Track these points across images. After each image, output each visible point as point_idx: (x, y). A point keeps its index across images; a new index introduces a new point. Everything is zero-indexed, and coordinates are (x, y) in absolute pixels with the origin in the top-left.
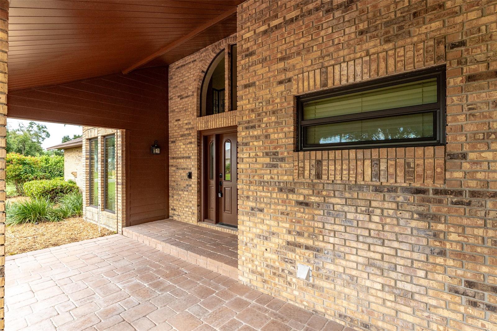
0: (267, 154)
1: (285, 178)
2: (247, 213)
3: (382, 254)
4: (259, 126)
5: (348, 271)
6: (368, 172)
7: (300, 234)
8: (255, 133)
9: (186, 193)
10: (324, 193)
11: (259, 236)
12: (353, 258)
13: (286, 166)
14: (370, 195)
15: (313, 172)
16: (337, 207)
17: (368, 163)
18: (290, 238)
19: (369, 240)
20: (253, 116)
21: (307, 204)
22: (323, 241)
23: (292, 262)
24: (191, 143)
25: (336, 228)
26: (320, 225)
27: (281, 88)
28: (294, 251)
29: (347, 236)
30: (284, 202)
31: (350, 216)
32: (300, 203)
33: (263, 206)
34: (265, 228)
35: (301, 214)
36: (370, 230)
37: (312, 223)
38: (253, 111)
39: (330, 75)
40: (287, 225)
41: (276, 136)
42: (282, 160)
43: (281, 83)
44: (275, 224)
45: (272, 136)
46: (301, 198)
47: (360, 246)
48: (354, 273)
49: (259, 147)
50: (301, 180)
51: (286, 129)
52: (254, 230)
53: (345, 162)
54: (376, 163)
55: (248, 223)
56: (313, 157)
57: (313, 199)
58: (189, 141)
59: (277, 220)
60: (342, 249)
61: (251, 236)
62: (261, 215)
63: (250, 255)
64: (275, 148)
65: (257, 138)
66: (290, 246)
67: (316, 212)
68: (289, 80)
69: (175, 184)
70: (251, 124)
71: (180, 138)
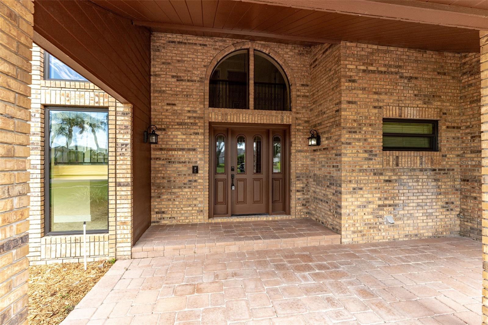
0: (366, 151)
1: (378, 166)
2: (350, 193)
3: (422, 199)
4: (360, 132)
5: (409, 212)
6: (418, 162)
7: (386, 199)
8: (357, 137)
9: (186, 190)
10: (399, 174)
11: (359, 207)
12: (411, 205)
13: (378, 159)
14: (418, 173)
15: (395, 163)
16: (405, 181)
17: (418, 158)
18: (381, 203)
19: (418, 194)
20: (355, 125)
21: (390, 181)
22: (398, 200)
23: (381, 217)
24: (197, 134)
25: (405, 191)
26: (397, 191)
27: (376, 111)
28: (383, 210)
29: (409, 194)
30: (377, 181)
31: (410, 184)
32: (386, 181)
33: (362, 185)
34: (364, 200)
35: (387, 187)
36: (418, 189)
37: (392, 191)
38: (355, 121)
39: (403, 112)
40: (379, 195)
41: (372, 140)
42: (376, 155)
43: (375, 107)
44: (371, 196)
45: (369, 140)
46: (387, 178)
47: (414, 198)
48: (412, 212)
49: (360, 147)
50: (388, 167)
51: (378, 137)
52: (356, 203)
53: (409, 157)
54: (421, 158)
55: (350, 200)
56: (394, 155)
57: (394, 178)
58: (192, 131)
59: (372, 193)
60: (407, 202)
61: (353, 208)
62: (361, 192)
63: (352, 221)
64: (371, 148)
65: (359, 140)
66: (380, 208)
67: (395, 185)
68: (380, 107)
69: (165, 181)
70: (353, 130)
71: (177, 127)
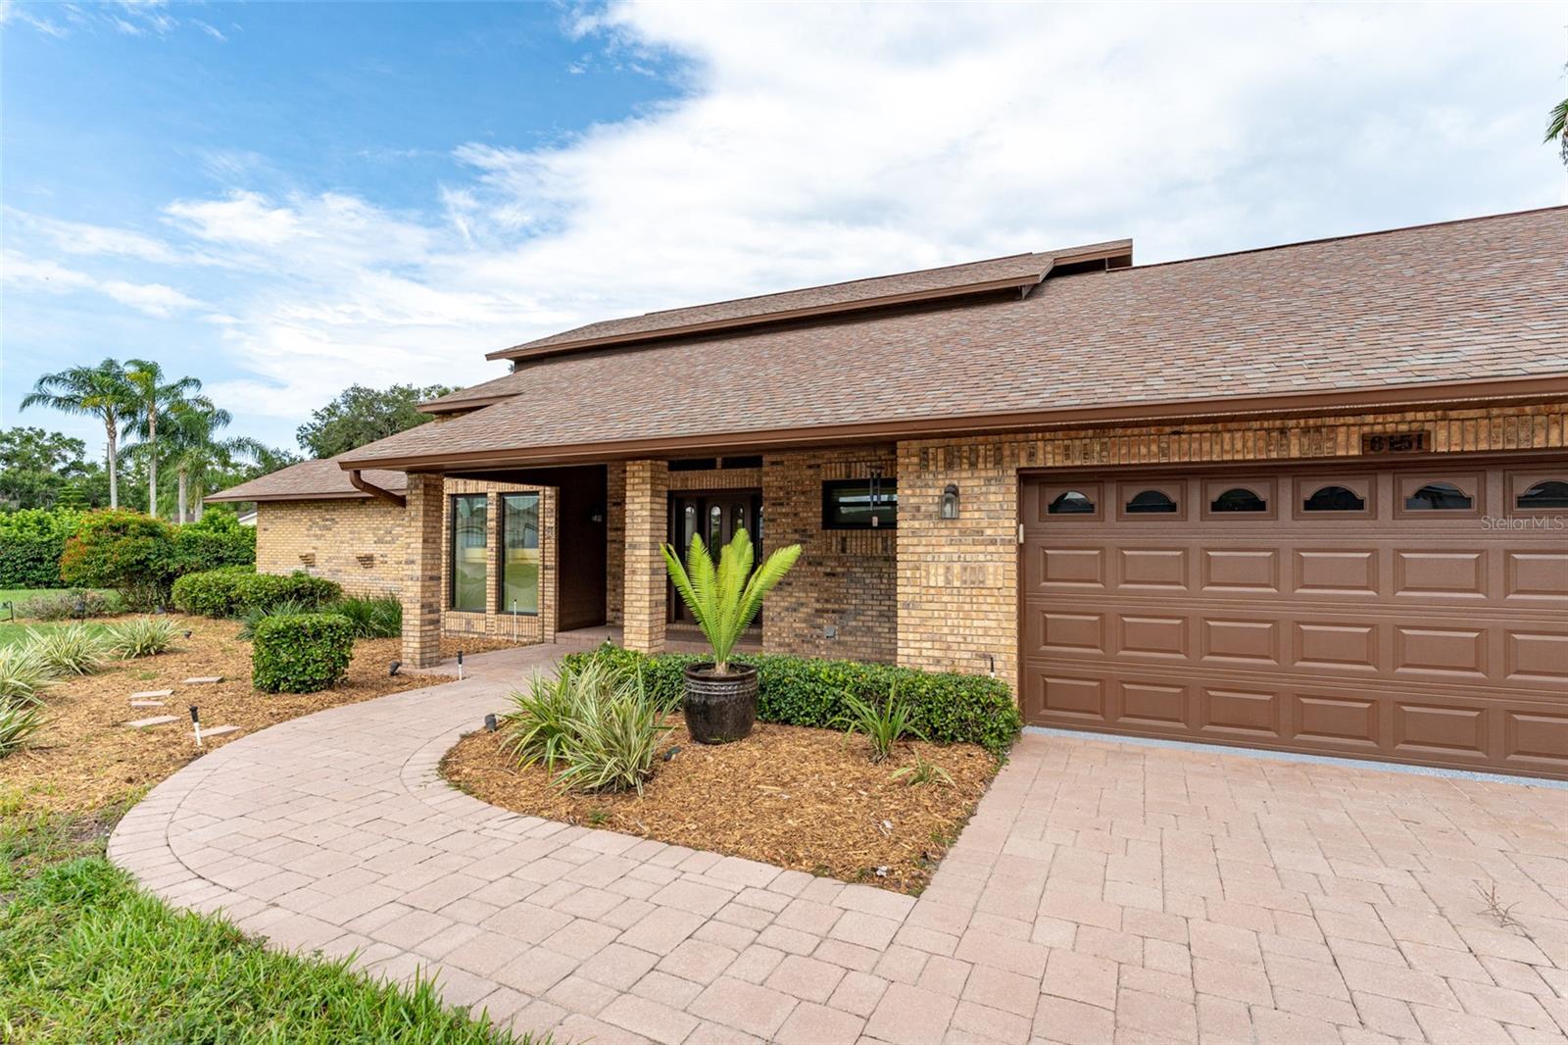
0: (796, 531)
1: (815, 552)
3: (889, 606)
4: (788, 504)
5: (866, 624)
6: (880, 546)
7: (827, 601)
8: (784, 510)
10: (848, 564)
11: (787, 609)
12: (869, 613)
13: (815, 542)
14: (880, 564)
15: (839, 547)
16: (858, 575)
17: (879, 540)
18: (819, 606)
19: (880, 598)
20: (781, 494)
21: (833, 575)
22: (847, 604)
23: (820, 627)
25: (857, 591)
26: (845, 591)
27: (811, 472)
28: (822, 617)
29: (865, 597)
30: (813, 574)
31: (867, 581)
33: (791, 579)
34: (794, 600)
35: (828, 583)
36: (880, 589)
37: (837, 590)
38: (781, 488)
39: (853, 470)
40: (816, 595)
41: (805, 515)
42: (811, 536)
43: (810, 467)
44: (804, 595)
45: (801, 515)
46: (829, 570)
47: (875, 602)
48: (870, 624)
49: (788, 524)
50: (829, 553)
51: (815, 509)
52: (782, 604)
53: (864, 539)
55: (774, 599)
56: (839, 534)
57: (839, 570)
59: (805, 591)
60: (862, 607)
61: (778, 610)
63: (777, 629)
64: (804, 525)
65: (786, 515)
66: (819, 614)
67: (842, 580)
68: (819, 466)
69: (620, 570)
70: (778, 501)
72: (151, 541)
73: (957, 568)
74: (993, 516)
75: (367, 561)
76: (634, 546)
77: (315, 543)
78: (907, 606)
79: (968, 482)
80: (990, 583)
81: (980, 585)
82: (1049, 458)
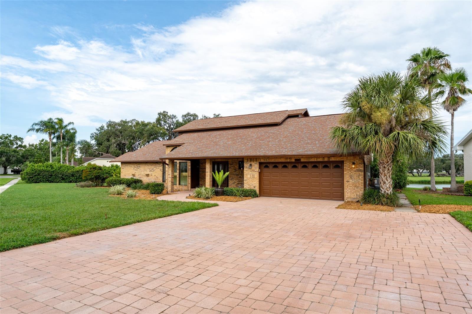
1: (237, 173)
2: (230, 180)
4: (233, 165)
7: (239, 182)
13: (237, 171)
18: (238, 183)
20: (232, 163)
30: (237, 177)
32: (239, 177)
33: (233, 178)
37: (241, 180)
42: (237, 170)
51: (237, 166)
57: (241, 176)
62: (233, 180)
65: (232, 167)
67: (242, 178)
72: (101, 171)
73: (251, 175)
74: (256, 168)
75: (148, 175)
76: (207, 172)
77: (135, 171)
78: (245, 180)
79: (253, 163)
80: (255, 177)
81: (254, 177)
82: (262, 161)
